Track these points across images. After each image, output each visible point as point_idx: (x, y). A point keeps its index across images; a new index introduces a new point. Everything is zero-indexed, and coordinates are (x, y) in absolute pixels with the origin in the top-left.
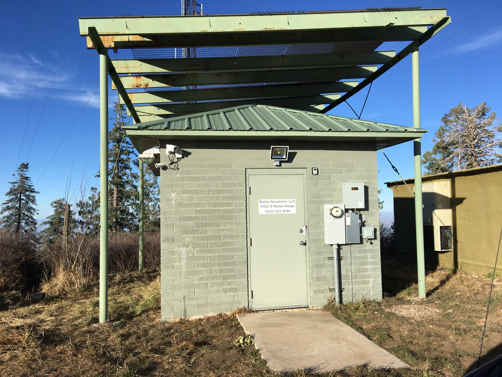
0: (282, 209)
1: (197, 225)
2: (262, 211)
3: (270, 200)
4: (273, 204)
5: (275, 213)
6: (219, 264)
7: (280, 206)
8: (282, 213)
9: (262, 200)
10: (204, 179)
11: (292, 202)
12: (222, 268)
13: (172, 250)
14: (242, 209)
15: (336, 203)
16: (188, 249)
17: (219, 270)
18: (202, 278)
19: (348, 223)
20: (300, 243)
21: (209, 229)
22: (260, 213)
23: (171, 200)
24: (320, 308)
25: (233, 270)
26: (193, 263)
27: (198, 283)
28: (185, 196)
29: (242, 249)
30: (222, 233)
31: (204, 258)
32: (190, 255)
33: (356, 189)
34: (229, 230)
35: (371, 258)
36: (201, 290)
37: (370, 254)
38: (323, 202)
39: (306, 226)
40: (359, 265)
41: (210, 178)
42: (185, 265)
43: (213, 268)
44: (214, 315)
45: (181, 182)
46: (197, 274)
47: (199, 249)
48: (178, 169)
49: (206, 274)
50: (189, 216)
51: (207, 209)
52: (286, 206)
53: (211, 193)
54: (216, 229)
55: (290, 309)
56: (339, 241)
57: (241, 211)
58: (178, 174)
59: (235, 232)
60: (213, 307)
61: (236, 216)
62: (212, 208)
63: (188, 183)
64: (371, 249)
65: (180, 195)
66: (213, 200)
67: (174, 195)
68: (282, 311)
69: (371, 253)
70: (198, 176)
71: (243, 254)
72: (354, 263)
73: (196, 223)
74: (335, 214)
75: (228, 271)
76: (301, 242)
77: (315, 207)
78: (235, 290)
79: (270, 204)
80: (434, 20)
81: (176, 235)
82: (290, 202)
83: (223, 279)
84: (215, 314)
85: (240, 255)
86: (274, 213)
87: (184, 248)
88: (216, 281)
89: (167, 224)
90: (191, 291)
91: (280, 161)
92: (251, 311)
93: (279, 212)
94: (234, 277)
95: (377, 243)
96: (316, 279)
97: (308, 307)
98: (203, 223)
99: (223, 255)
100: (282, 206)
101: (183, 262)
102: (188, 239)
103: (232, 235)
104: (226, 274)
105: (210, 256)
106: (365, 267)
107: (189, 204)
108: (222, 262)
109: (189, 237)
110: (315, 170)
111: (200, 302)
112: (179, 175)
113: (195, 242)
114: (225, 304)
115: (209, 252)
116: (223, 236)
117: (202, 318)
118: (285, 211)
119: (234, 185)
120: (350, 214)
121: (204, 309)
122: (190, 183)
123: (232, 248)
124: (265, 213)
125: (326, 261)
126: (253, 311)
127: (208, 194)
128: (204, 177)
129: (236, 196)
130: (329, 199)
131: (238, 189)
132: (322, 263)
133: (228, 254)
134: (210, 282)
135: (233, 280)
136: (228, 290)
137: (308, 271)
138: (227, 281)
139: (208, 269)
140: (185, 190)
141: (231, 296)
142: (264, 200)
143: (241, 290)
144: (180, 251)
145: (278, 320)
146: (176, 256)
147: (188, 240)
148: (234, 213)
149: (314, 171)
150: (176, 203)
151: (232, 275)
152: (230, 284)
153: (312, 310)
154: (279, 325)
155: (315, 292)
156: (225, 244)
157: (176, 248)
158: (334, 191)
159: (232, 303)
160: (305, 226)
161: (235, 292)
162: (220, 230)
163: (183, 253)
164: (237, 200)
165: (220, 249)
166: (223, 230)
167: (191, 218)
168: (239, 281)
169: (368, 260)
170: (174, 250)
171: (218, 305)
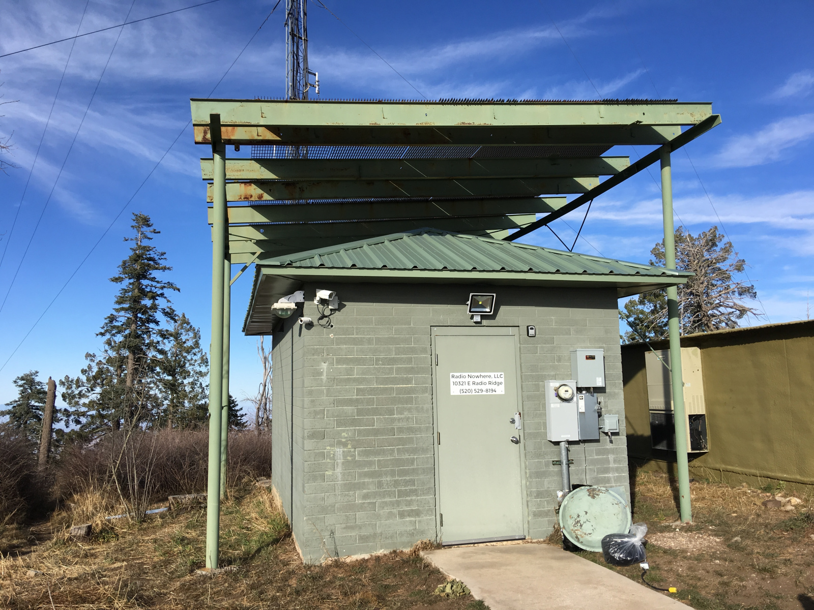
0: (484, 387)
1: (360, 412)
2: (455, 390)
3: (466, 374)
4: (471, 380)
5: (474, 393)
6: (393, 473)
7: (481, 383)
8: (484, 393)
9: (456, 374)
10: (370, 341)
11: (499, 376)
12: (397, 478)
13: (322, 450)
14: (426, 388)
15: (563, 379)
16: (345, 449)
17: (393, 482)
18: (368, 495)
19: (582, 409)
20: (511, 438)
21: (377, 418)
22: (452, 394)
23: (321, 374)
24: (542, 540)
25: (412, 482)
26: (353, 471)
27: (361, 503)
28: (341, 367)
29: (427, 449)
30: (396, 425)
31: (370, 463)
32: (349, 458)
33: (592, 358)
34: (408, 419)
35: (615, 461)
36: (367, 513)
37: (613, 456)
38: (543, 378)
39: (520, 414)
40: (597, 473)
41: (379, 340)
42: (342, 474)
43: (384, 479)
44: (385, 552)
45: (335, 346)
46: (359, 489)
47: (362, 450)
48: (332, 326)
49: (372, 489)
50: (347, 398)
51: (374, 388)
52: (490, 383)
53: (381, 362)
54: (388, 418)
55: (498, 543)
56: (569, 436)
57: (424, 390)
58: (331, 333)
59: (416, 424)
60: (384, 541)
61: (416, 398)
62: (382, 386)
63: (346, 348)
64: (614, 448)
65: (335, 366)
66: (383, 374)
67: (324, 366)
68: (487, 545)
69: (613, 454)
70: (361, 338)
71: (428, 457)
72: (590, 469)
73: (357, 409)
74: (563, 394)
75: (407, 483)
76: (513, 437)
77: (533, 384)
78: (417, 513)
79: (467, 380)
80: (696, 117)
81: (328, 427)
82: (496, 376)
83: (398, 495)
84: (387, 552)
85: (423, 458)
86: (472, 394)
87: (340, 449)
88: (387, 499)
89: (315, 410)
90: (350, 516)
91: (481, 315)
92: (440, 546)
93: (480, 391)
94: (414, 492)
95: (623, 439)
96: (535, 495)
97: (525, 539)
98: (369, 409)
99: (398, 459)
100: (485, 384)
101: (339, 470)
102: (346, 433)
103: (412, 427)
104: (403, 488)
105: (379, 461)
106: (607, 475)
107: (348, 381)
108: (397, 468)
109: (348, 430)
110: (532, 329)
111: (364, 533)
112: (332, 335)
113: (356, 438)
114: (401, 534)
115: (377, 453)
116: (398, 428)
117: (366, 558)
118: (489, 390)
119: (413, 351)
120: (583, 396)
121: (371, 544)
122: (349, 348)
123: (411, 447)
124: (460, 394)
125: (550, 467)
126: (444, 546)
127: (376, 365)
128: (370, 338)
129: (417, 367)
130: (553, 373)
131: (421, 357)
132: (544, 470)
133: (407, 456)
134: (379, 501)
135: (414, 498)
136: (406, 514)
137: (524, 482)
138: (404, 498)
139: (376, 480)
140: (342, 358)
141: (411, 522)
142: (458, 374)
143: (425, 512)
144: (335, 452)
145: (487, 558)
146: (328, 460)
147: (346, 436)
148: (415, 394)
149: (530, 331)
150: (328, 378)
151: (412, 489)
152: (409, 503)
153: (531, 542)
154: (492, 565)
155: (536, 515)
156: (402, 441)
157: (328, 448)
158: (559, 360)
159: (413, 533)
160: (518, 413)
161: (417, 517)
162: (393, 420)
163: (339, 456)
164: (418, 373)
165: (394, 448)
166: (399, 420)
167: (350, 402)
168: (422, 499)
169: (611, 466)
170: (325, 451)
171: (392, 537)
